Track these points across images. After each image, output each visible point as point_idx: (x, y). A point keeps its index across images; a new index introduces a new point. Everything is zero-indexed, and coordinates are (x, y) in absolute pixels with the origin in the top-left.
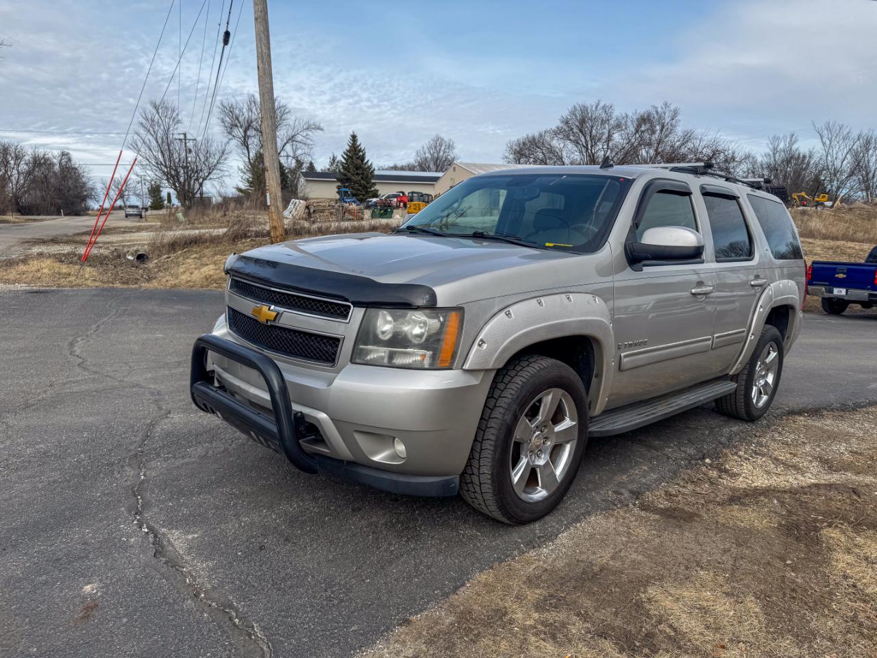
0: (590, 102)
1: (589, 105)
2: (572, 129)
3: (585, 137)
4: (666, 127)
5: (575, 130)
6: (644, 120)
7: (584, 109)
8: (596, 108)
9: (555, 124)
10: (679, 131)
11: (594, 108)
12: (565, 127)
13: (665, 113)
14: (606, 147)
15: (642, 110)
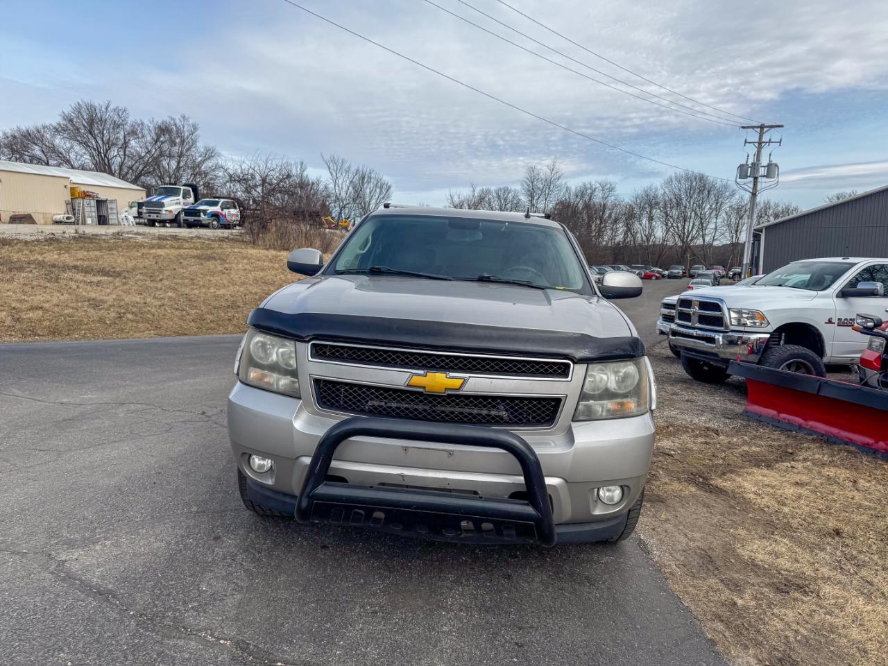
0: (98, 102)
1: (96, 104)
2: (78, 129)
3: (95, 138)
4: (187, 141)
5: (82, 131)
6: (163, 130)
7: (92, 109)
8: (107, 109)
9: (55, 119)
10: (201, 145)
11: (103, 109)
12: (69, 126)
13: (184, 127)
14: (121, 153)
15: (159, 120)
